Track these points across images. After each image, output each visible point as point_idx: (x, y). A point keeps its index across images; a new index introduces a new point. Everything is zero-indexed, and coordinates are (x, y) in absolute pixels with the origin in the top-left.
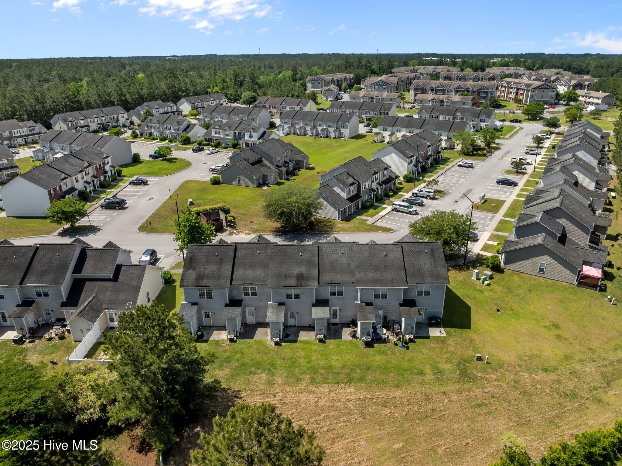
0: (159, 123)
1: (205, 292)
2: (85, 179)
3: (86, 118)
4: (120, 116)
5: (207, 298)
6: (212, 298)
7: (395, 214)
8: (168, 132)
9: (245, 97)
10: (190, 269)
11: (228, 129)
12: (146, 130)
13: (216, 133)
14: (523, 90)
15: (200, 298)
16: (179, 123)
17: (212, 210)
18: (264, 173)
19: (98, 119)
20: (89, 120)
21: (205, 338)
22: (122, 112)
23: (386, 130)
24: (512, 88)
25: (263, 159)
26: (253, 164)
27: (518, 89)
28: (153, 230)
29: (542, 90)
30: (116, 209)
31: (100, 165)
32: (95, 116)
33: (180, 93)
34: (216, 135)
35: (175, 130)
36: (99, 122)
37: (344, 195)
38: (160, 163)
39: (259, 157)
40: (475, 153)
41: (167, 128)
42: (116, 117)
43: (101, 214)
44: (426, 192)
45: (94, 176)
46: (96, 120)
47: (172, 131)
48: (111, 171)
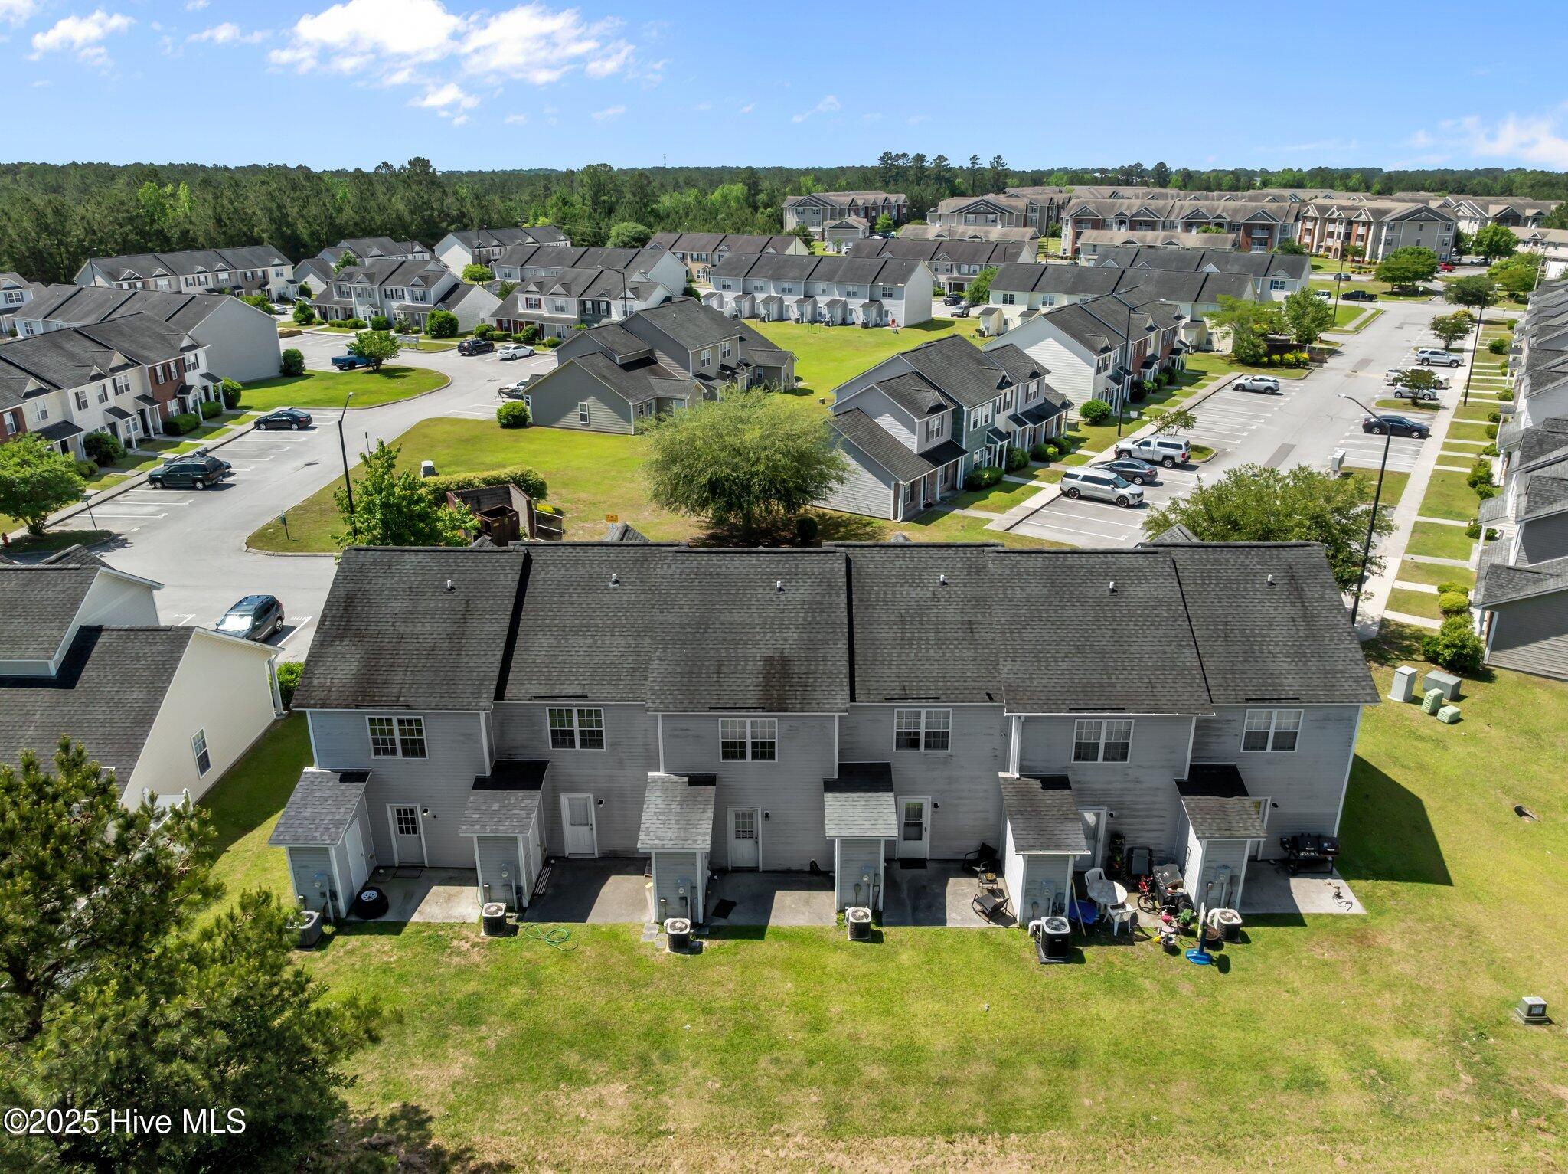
0: (371, 282)
1: (396, 726)
2: (113, 401)
3: (172, 271)
4: (271, 272)
5: (405, 753)
6: (422, 753)
7: (1072, 506)
8: (395, 304)
9: (618, 235)
10: (341, 638)
11: (563, 291)
12: (337, 303)
13: (529, 305)
14: (1364, 224)
15: (377, 752)
16: (427, 280)
17: (488, 483)
18: (661, 394)
19: (209, 276)
20: (182, 278)
21: (389, 917)
22: (277, 261)
23: (1012, 302)
24: (1333, 221)
25: (658, 354)
26: (628, 367)
27: (1350, 223)
28: (294, 545)
29: (1417, 224)
30: (194, 488)
31: (166, 368)
32: (200, 268)
33: (444, 224)
34: (529, 311)
35: (415, 299)
36: (211, 286)
37: (911, 442)
38: (360, 378)
39: (647, 347)
40: (1276, 357)
41: (393, 295)
42: (260, 273)
43: (144, 502)
44: (1161, 444)
45: (144, 398)
46: (202, 278)
47: (408, 302)
48: (206, 389)
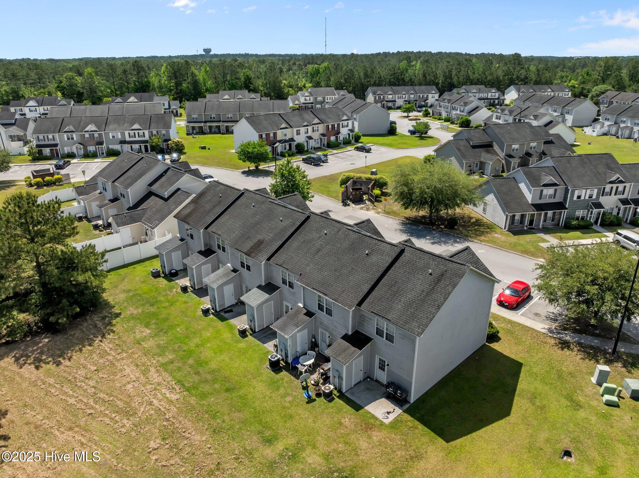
0: (449, 103)
2: (310, 133)
3: (395, 93)
4: (430, 96)
5: (191, 237)
6: (193, 239)
8: (454, 112)
11: (508, 114)
13: (497, 118)
15: (187, 235)
16: (466, 104)
18: (482, 160)
19: (407, 96)
20: (397, 96)
22: (434, 92)
25: (494, 143)
26: (474, 147)
30: (311, 164)
31: (333, 126)
32: (404, 93)
36: (406, 99)
37: (529, 197)
39: (490, 140)
41: (454, 109)
42: (426, 96)
45: (323, 135)
46: (404, 96)
47: (458, 112)
48: (349, 134)
